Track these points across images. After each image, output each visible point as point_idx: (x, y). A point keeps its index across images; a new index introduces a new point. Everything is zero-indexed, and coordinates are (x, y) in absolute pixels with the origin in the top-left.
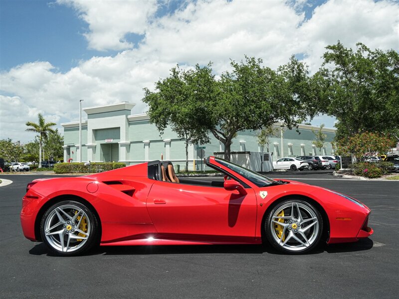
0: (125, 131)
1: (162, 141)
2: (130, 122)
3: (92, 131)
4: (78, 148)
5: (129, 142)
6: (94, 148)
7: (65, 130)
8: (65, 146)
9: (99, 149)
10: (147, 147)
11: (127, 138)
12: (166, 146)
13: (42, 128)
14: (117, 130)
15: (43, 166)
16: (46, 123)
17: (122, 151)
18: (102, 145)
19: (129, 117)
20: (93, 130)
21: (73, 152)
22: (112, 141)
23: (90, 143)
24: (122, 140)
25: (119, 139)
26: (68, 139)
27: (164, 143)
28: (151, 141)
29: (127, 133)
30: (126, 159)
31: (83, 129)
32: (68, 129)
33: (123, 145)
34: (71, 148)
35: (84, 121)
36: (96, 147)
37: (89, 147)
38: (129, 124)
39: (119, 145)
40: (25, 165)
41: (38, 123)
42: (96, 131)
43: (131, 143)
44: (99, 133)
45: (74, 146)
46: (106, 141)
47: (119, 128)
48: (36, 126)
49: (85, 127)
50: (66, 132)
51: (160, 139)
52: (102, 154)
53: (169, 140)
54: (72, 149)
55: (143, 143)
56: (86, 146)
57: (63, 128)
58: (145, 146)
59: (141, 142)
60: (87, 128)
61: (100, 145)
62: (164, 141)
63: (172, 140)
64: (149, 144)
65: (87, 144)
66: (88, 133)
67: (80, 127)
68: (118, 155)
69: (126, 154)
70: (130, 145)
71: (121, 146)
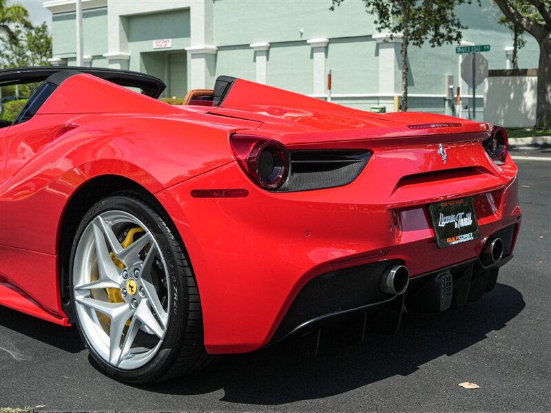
1: (304, 42)
3: (118, 20)
4: (87, 63)
5: (213, 47)
6: (125, 63)
7: (55, 19)
8: (56, 59)
9: (136, 64)
10: (261, 59)
11: (208, 37)
12: (315, 54)
14: (182, 16)
18: (144, 55)
20: (121, 16)
22: (169, 44)
23: (114, 50)
24: (196, 42)
25: (189, 36)
26: (61, 40)
27: (309, 48)
28: (272, 45)
29: (208, 24)
33: (196, 55)
34: (69, 64)
36: (129, 61)
37: (112, 61)
39: (189, 56)
42: (128, 20)
43: (220, 48)
44: (137, 26)
45: (75, 59)
46: (155, 45)
47: (187, 10)
49: (101, 10)
51: (300, 39)
53: (324, 39)
55: (252, 48)
56: (105, 58)
57: (51, 13)
58: (257, 58)
59: (247, 46)
60: (105, 13)
61: (139, 55)
62: (309, 44)
63: (332, 40)
64: (268, 52)
65: (107, 52)
66: (109, 24)
67: (78, 13)
68: (186, 80)
69: (206, 78)
70: (216, 55)
71: (192, 58)
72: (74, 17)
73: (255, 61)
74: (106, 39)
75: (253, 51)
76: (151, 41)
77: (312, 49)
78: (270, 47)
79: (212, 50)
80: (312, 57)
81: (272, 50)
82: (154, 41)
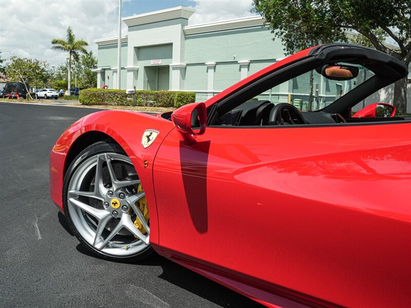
0: (179, 48)
1: (236, 62)
2: (187, 36)
3: (133, 49)
4: (115, 71)
5: (184, 64)
6: (136, 72)
7: (99, 49)
8: (99, 69)
9: (142, 73)
10: (211, 71)
11: (182, 59)
12: (242, 69)
13: (72, 45)
14: (168, 48)
15: (72, 94)
16: (76, 40)
17: (174, 76)
18: (146, 68)
19: (186, 28)
20: (135, 47)
21: (108, 77)
22: (160, 62)
23: (130, 65)
24: (175, 61)
25: (172, 58)
26: (102, 59)
27: (239, 65)
28: (218, 63)
29: (182, 52)
30: (181, 87)
31: (122, 46)
32: (103, 46)
33: (175, 68)
34: (106, 71)
35: (123, 37)
36: (138, 71)
37: (129, 70)
38: (186, 39)
39: (171, 68)
40: (53, 92)
41: (66, 40)
42: (138, 49)
43: (188, 65)
44: (143, 52)
45: (110, 69)
46: (152, 63)
47: (171, 44)
48: (64, 44)
49: (124, 43)
50: (99, 50)
51: (233, 61)
52: (147, 80)
53: (247, 61)
54: (107, 73)
55: (206, 65)
56: (125, 69)
57: (97, 45)
58: (209, 70)
59: (203, 64)
60: (127, 45)
61: (143, 68)
62: (239, 63)
63: (252, 62)
64: (215, 67)
65: (126, 66)
66: (128, 51)
67: (119, 45)
68: (169, 82)
69: (180, 80)
70: (186, 68)
71: (173, 70)
72: (117, 47)
73: (207, 72)
74: (127, 59)
75: (206, 67)
76: (150, 60)
77: (240, 66)
78: (216, 65)
79: (183, 66)
80: (240, 70)
81: (217, 66)
82: (152, 61)
